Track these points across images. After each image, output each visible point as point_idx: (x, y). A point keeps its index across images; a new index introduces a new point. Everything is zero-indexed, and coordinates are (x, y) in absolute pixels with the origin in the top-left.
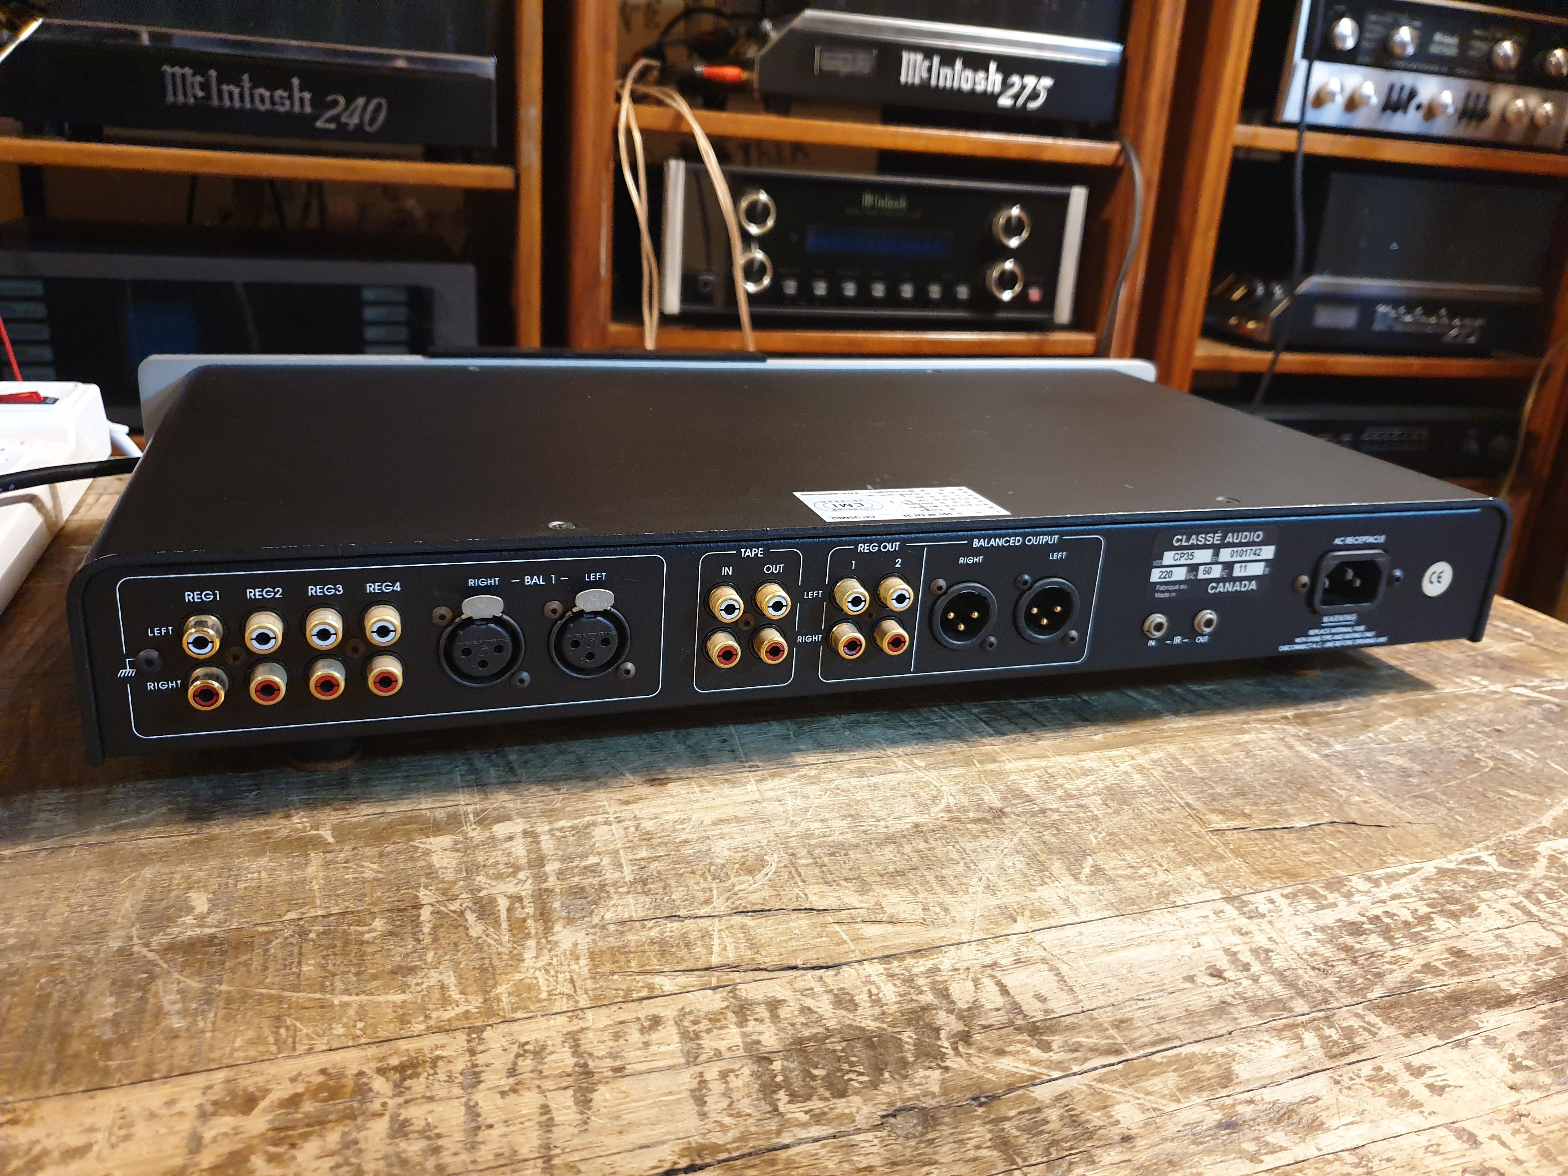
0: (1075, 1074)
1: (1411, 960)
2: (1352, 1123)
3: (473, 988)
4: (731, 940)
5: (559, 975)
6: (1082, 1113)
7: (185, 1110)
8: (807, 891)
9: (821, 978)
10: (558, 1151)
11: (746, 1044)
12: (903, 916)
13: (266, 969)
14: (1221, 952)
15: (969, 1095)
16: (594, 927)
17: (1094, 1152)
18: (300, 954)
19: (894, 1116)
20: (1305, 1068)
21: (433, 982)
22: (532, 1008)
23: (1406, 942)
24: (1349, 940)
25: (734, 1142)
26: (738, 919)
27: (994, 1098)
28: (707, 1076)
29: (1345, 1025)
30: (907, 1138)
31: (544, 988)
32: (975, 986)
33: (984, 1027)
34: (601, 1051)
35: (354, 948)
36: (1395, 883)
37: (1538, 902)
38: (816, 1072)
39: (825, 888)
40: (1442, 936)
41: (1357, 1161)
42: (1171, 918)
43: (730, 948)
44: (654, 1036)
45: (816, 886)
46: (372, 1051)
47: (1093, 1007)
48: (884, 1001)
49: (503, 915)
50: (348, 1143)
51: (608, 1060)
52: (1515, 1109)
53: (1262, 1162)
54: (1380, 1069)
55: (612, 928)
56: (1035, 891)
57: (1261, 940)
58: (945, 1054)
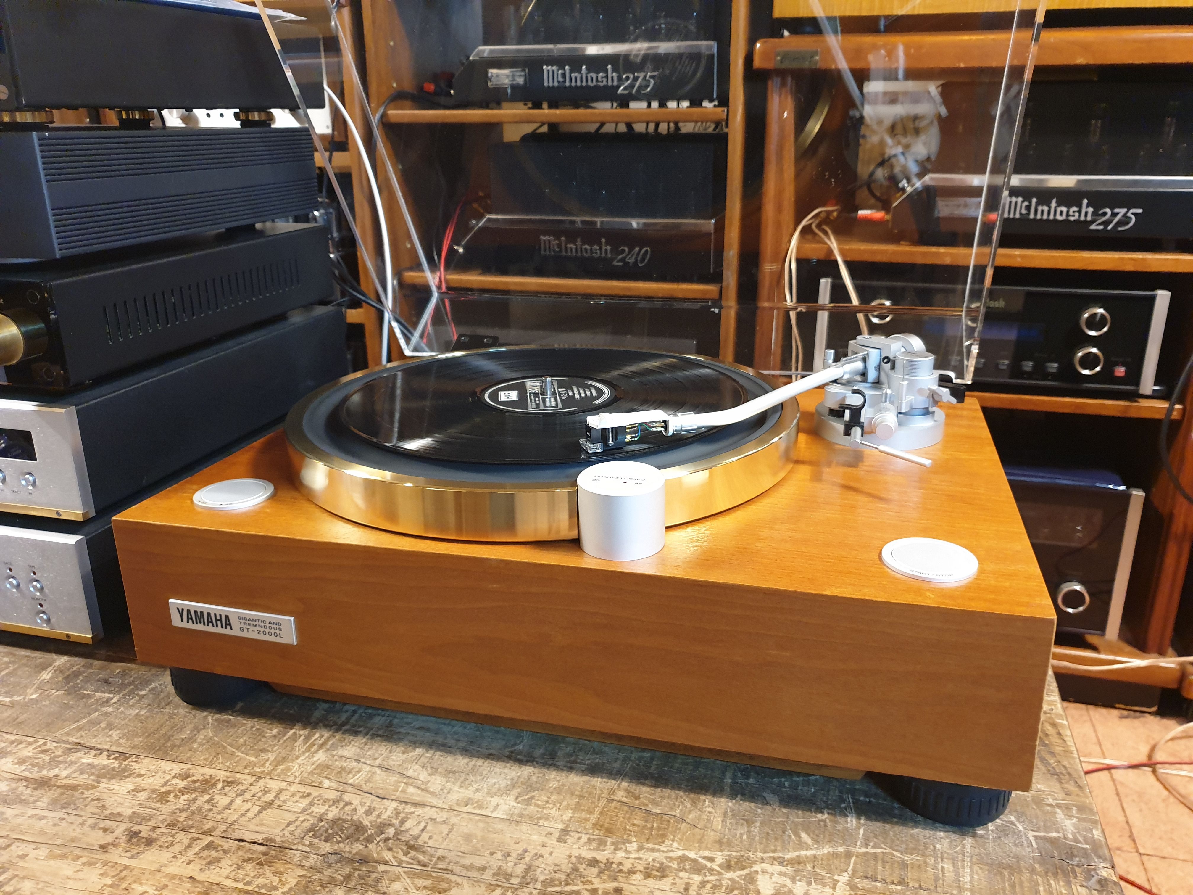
0: (401, 867)
1: (593, 884)
3: (274, 764)
4: (364, 776)
6: (384, 879)
7: (172, 773)
9: (374, 800)
10: (237, 823)
11: (324, 813)
12: (431, 789)
14: (522, 849)
15: (361, 858)
19: (332, 854)
21: (266, 757)
22: (282, 777)
23: (605, 877)
25: (281, 841)
26: (377, 769)
27: (367, 862)
28: (299, 819)
30: (325, 862)
31: (292, 771)
32: (417, 824)
33: (398, 839)
34: (282, 798)
35: (260, 737)
36: (649, 853)
37: (702, 887)
38: (329, 831)
40: (625, 881)
42: (525, 828)
43: (360, 779)
44: (301, 800)
46: (228, 774)
47: (442, 848)
48: (381, 817)
49: (312, 741)
50: (195, 799)
51: (281, 802)
56: (492, 797)
57: (544, 851)
58: (373, 842)
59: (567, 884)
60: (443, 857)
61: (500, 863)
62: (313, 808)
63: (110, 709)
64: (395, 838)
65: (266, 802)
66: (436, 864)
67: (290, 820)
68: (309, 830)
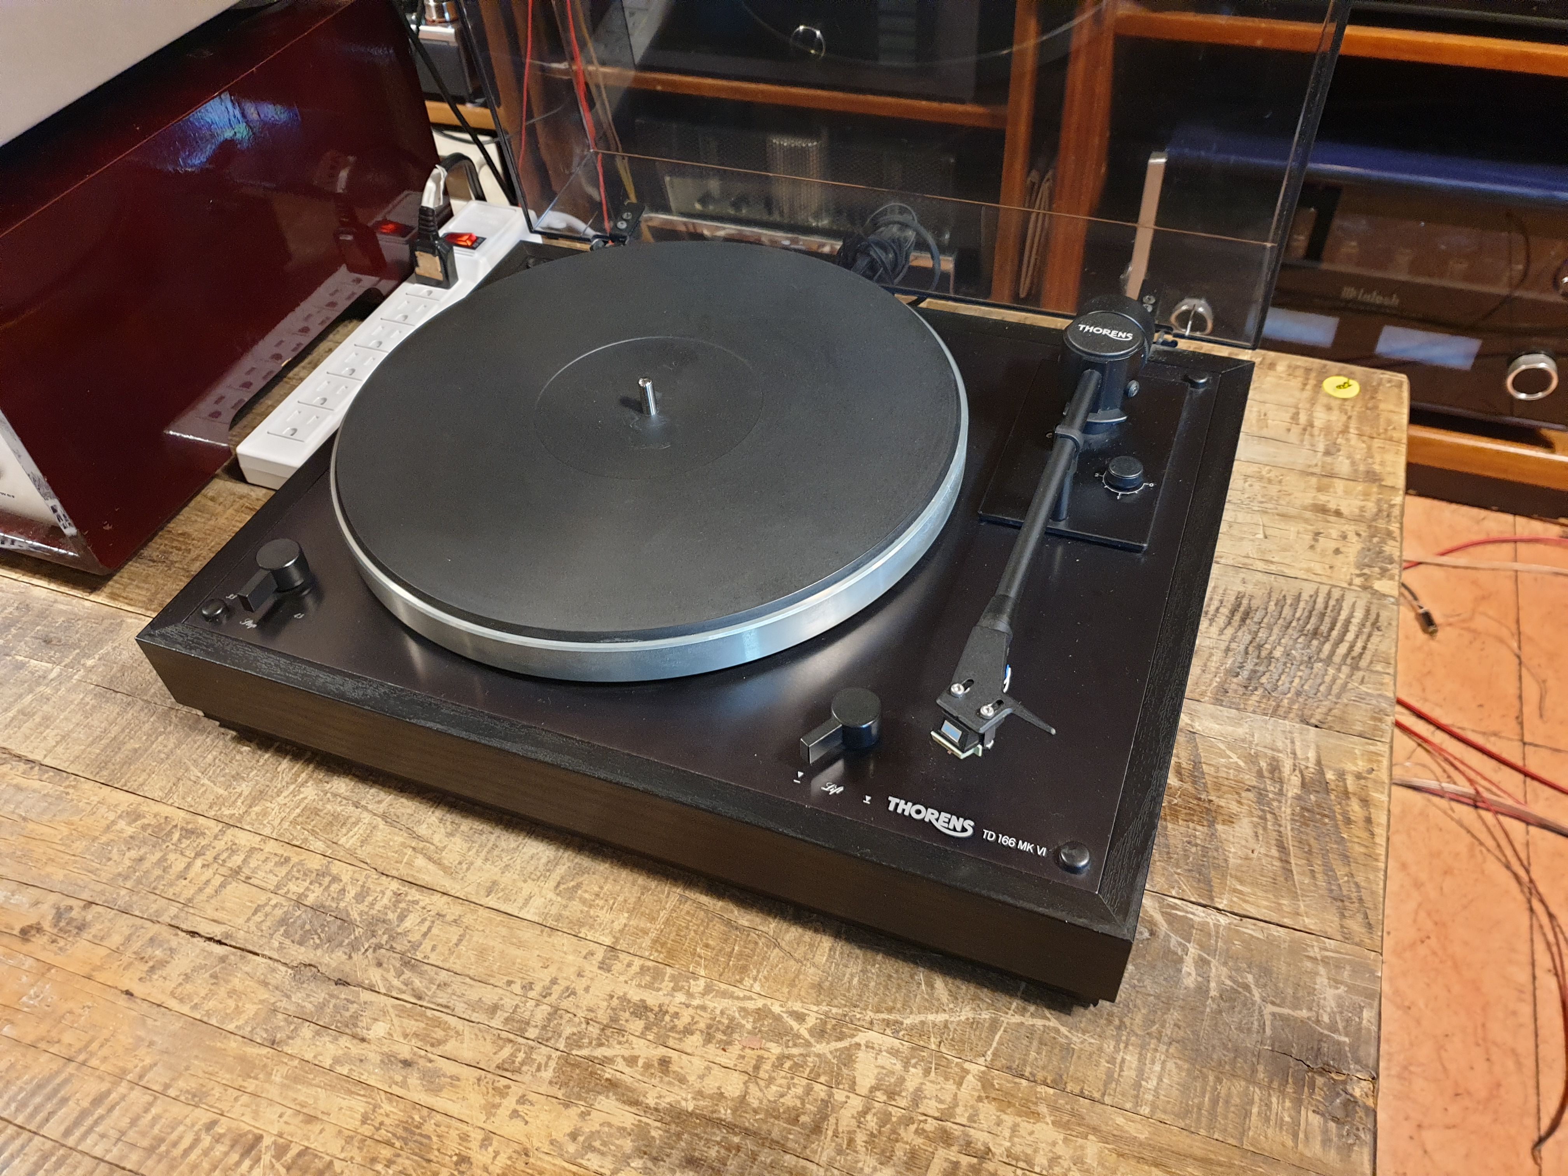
0: (390, 996)
1: (633, 1048)
2: (451, 1100)
4: (362, 832)
6: (365, 1016)
7: (118, 811)
8: (427, 819)
9: (369, 877)
11: (303, 894)
14: (550, 978)
15: (341, 976)
16: (323, 791)
17: (343, 1035)
20: (479, 1063)
24: (625, 1015)
25: (245, 940)
26: (378, 820)
27: (347, 984)
28: (271, 902)
30: (296, 980)
31: (270, 817)
32: (420, 922)
36: (720, 999)
37: (778, 1066)
38: (307, 926)
39: (437, 822)
40: (677, 1047)
41: (425, 1115)
42: (561, 942)
43: (356, 836)
44: (277, 870)
47: (447, 968)
48: (375, 906)
50: (143, 858)
51: (250, 871)
52: (532, 1150)
53: (391, 1087)
54: (509, 1088)
55: (328, 795)
56: (525, 881)
57: (579, 985)
58: (359, 950)
59: (601, 1045)
60: (445, 984)
61: (517, 1000)
62: (290, 885)
63: (49, 691)
64: (388, 947)
65: (231, 869)
66: (434, 995)
67: (259, 902)
68: (281, 923)
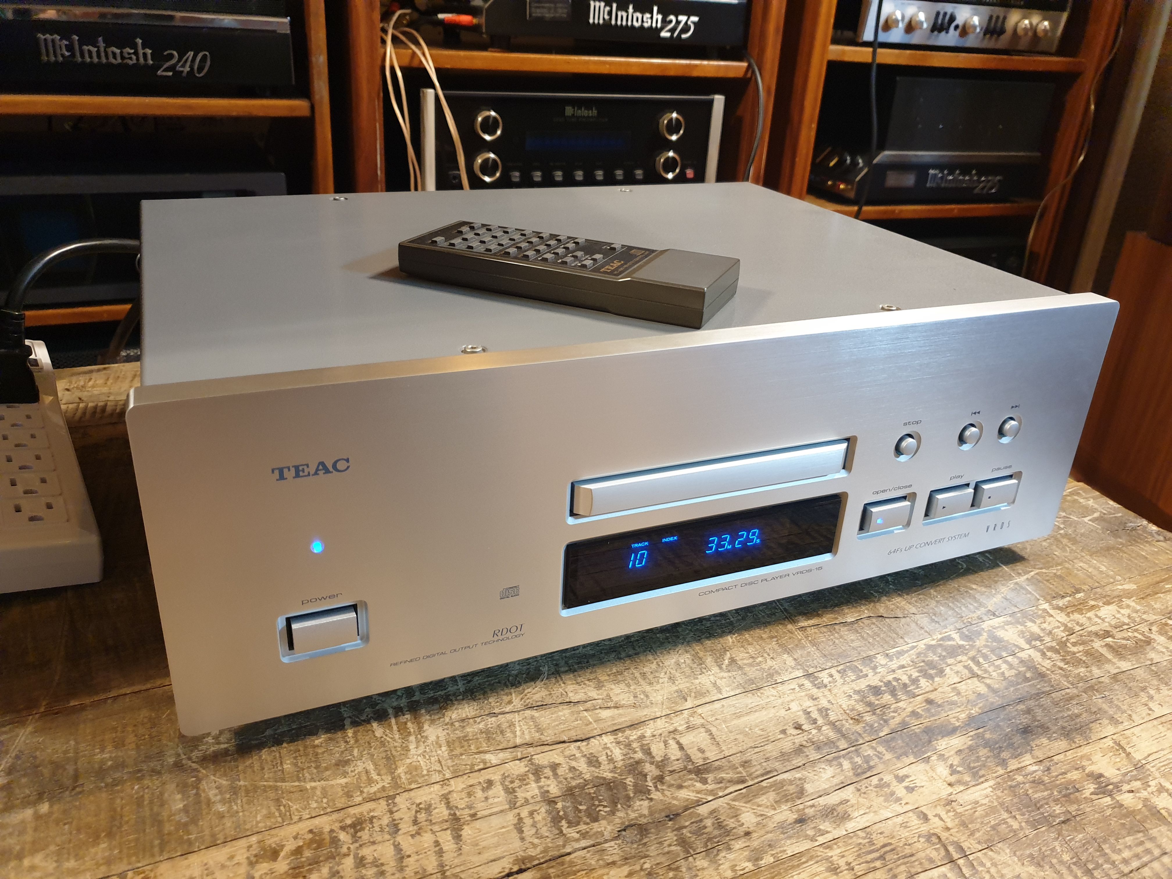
0: (720, 797)
1: (905, 709)
2: (864, 814)
3: (384, 771)
4: (526, 727)
5: (432, 759)
6: (724, 820)
7: (240, 861)
8: (566, 690)
9: (579, 747)
10: (447, 868)
11: (542, 793)
12: (623, 702)
13: (263, 769)
14: (801, 713)
15: (664, 814)
16: (446, 725)
17: (730, 843)
18: (281, 757)
19: (624, 830)
20: (842, 783)
21: (360, 769)
22: (420, 781)
23: (904, 698)
24: (872, 698)
25: (541, 853)
26: (528, 713)
27: (677, 815)
28: (522, 815)
29: (866, 754)
30: (632, 843)
31: (424, 768)
32: (665, 745)
33: (671, 772)
34: (462, 804)
36: (901, 658)
37: (978, 664)
38: (581, 807)
39: (577, 687)
40: (923, 691)
41: (864, 835)
42: (774, 692)
43: (526, 732)
44: (490, 793)
45: (572, 686)
46: (335, 816)
47: (730, 754)
48: (615, 760)
49: (393, 721)
50: (334, 873)
51: (467, 810)
52: (949, 798)
53: (816, 840)
54: (882, 779)
55: (457, 724)
56: (697, 678)
57: (824, 703)
58: (650, 790)
59: (886, 721)
60: (746, 762)
62: (521, 794)
64: (667, 773)
65: (446, 821)
66: (749, 773)
67: (512, 823)
68: (556, 820)
